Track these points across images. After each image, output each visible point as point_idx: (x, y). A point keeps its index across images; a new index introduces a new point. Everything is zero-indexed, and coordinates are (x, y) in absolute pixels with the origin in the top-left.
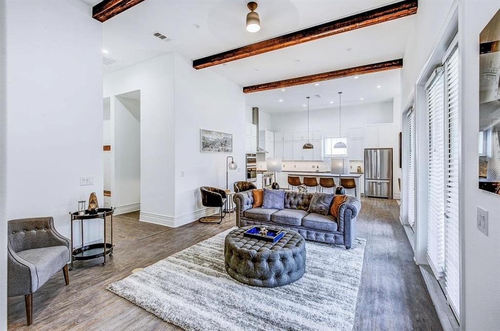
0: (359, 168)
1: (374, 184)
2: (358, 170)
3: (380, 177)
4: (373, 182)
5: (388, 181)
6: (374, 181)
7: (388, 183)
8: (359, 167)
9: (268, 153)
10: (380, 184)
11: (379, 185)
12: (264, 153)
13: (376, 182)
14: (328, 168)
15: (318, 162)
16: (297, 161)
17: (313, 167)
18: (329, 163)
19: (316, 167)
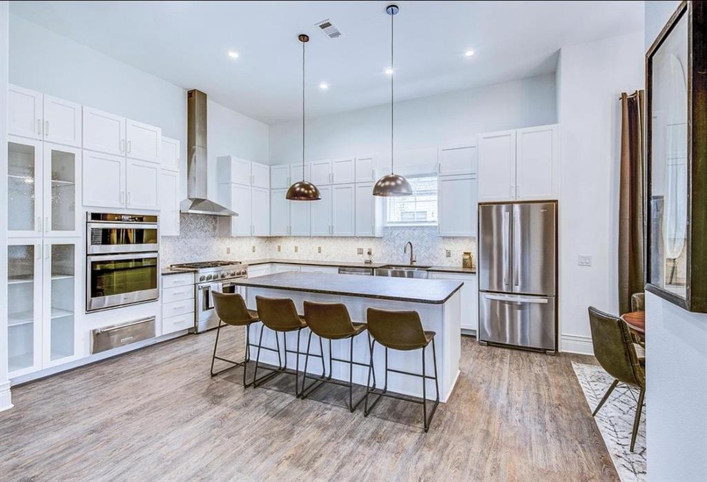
0: (467, 257)
1: (507, 306)
2: (465, 264)
3: (523, 287)
4: (502, 302)
5: (545, 301)
6: (506, 297)
7: (542, 305)
8: (465, 253)
9: (237, 215)
10: (522, 306)
11: (519, 312)
12: (229, 217)
13: (511, 303)
14: (393, 256)
15: (369, 239)
16: (324, 237)
17: (360, 252)
18: (397, 242)
19: (366, 251)
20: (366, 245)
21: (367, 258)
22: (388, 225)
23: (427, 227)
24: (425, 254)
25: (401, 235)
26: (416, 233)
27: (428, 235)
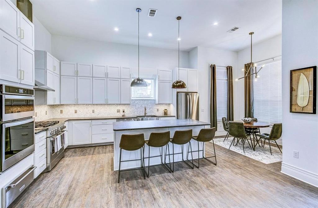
2: (165, 113)
8: (165, 110)
9: (54, 90)
14: (135, 112)
15: (123, 105)
16: (96, 104)
17: (118, 111)
18: (137, 106)
19: (121, 111)
20: (121, 108)
21: (122, 114)
22: (133, 99)
23: (150, 100)
24: (149, 111)
25: (139, 103)
26: (145, 102)
27: (150, 103)
